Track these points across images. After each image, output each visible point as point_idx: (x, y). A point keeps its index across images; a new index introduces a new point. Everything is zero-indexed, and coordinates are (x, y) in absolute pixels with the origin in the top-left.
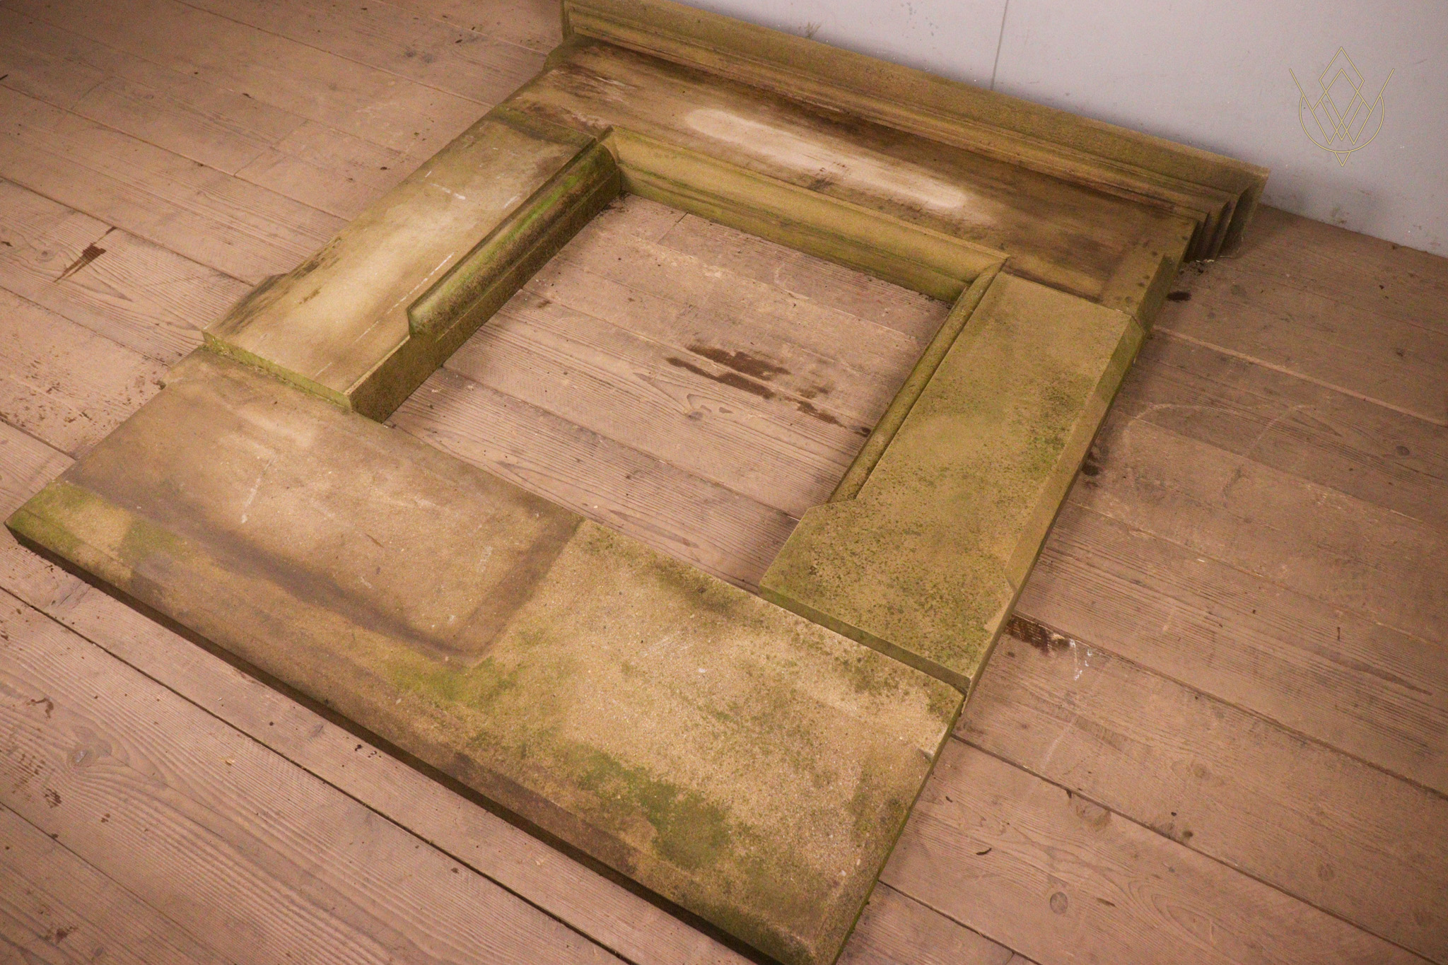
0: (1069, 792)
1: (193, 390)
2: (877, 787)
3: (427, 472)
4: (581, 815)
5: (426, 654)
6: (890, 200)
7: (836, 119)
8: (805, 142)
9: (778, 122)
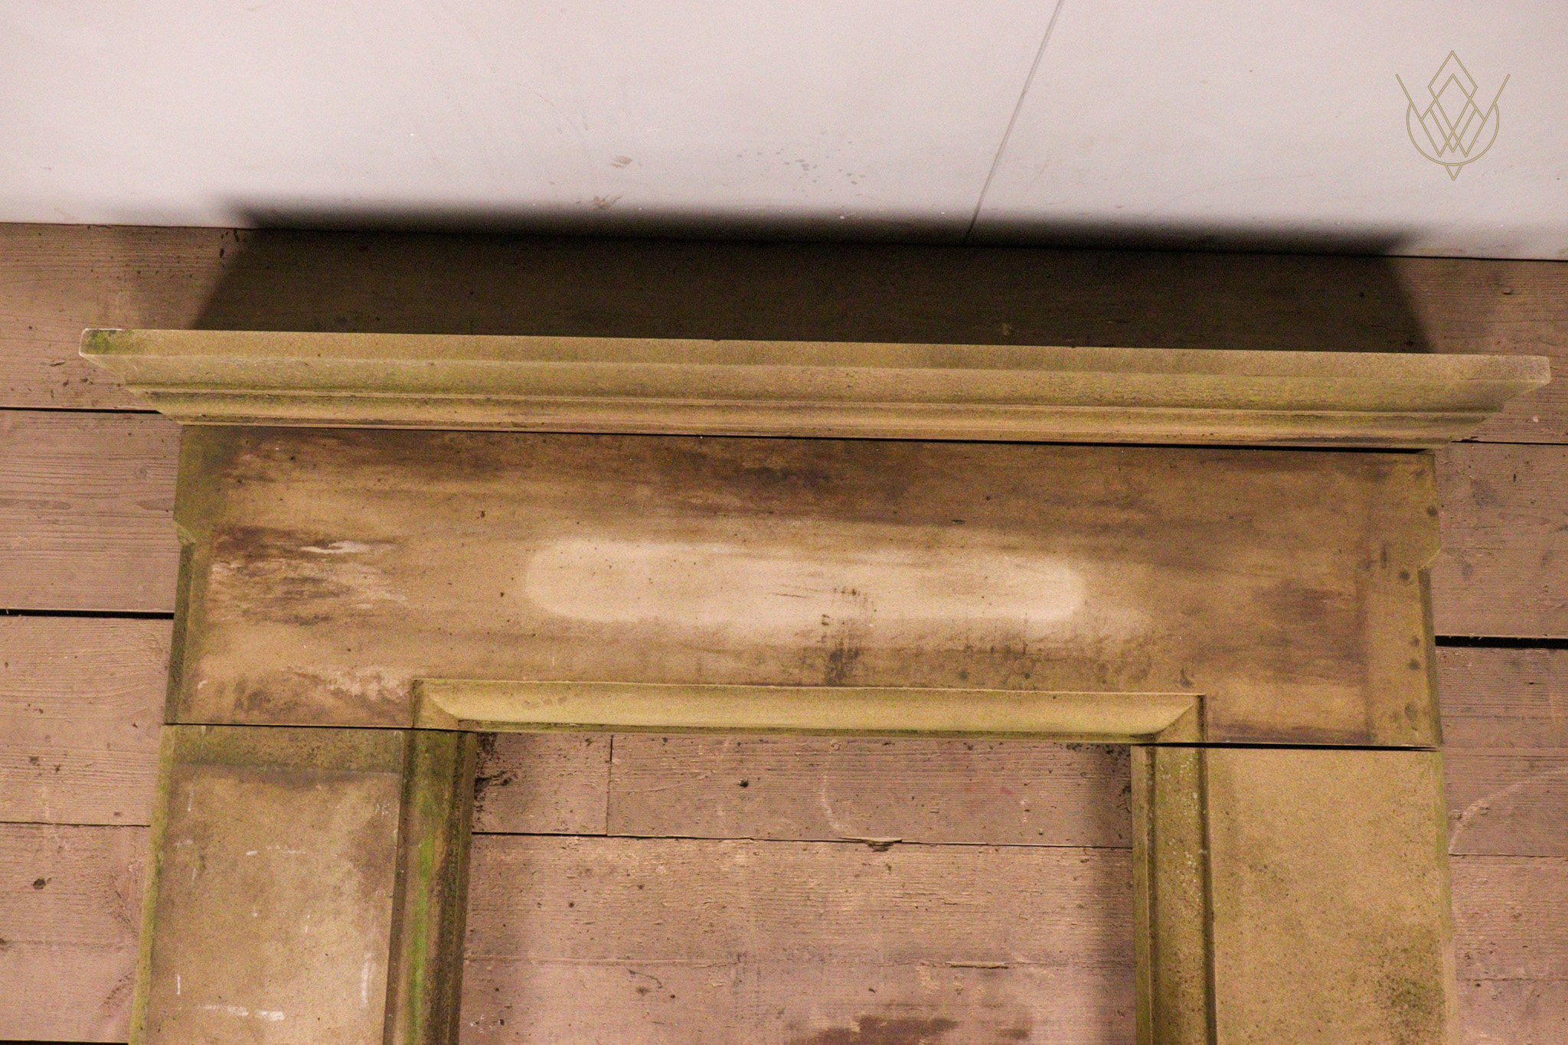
6: (968, 647)
7: (776, 462)
8: (761, 557)
9: (691, 523)
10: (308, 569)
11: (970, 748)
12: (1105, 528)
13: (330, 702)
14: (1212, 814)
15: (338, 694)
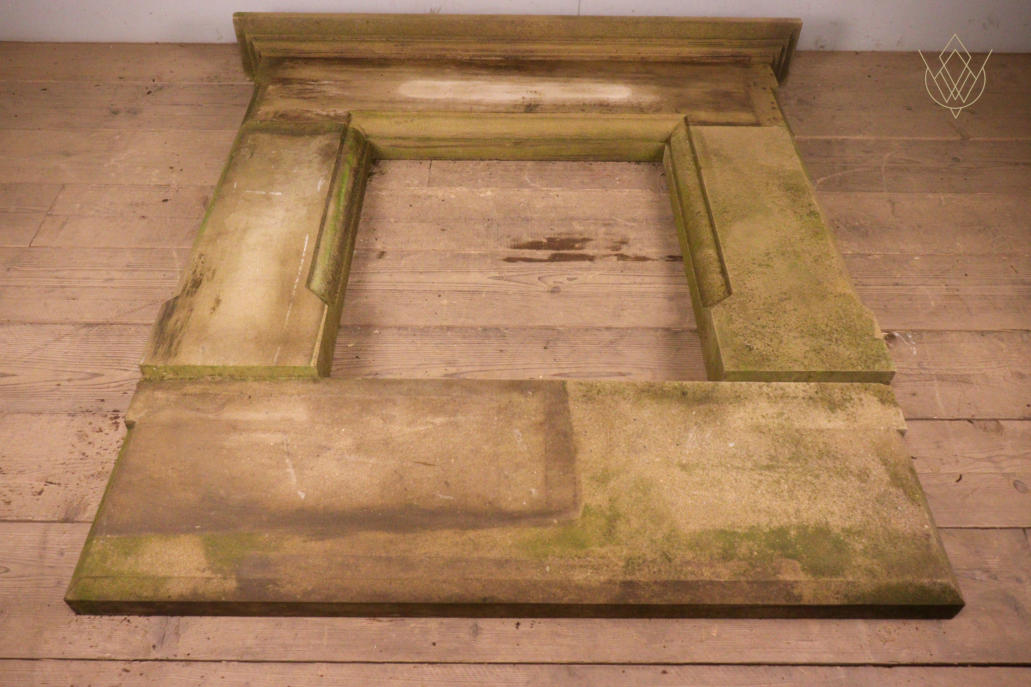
0: (969, 421)
1: (166, 416)
2: (896, 465)
3: (421, 398)
4: (743, 579)
5: (537, 525)
6: (584, 104)
7: (503, 64)
8: (497, 84)
9: (468, 77)
10: (308, 87)
12: (638, 78)
15: (317, 114)
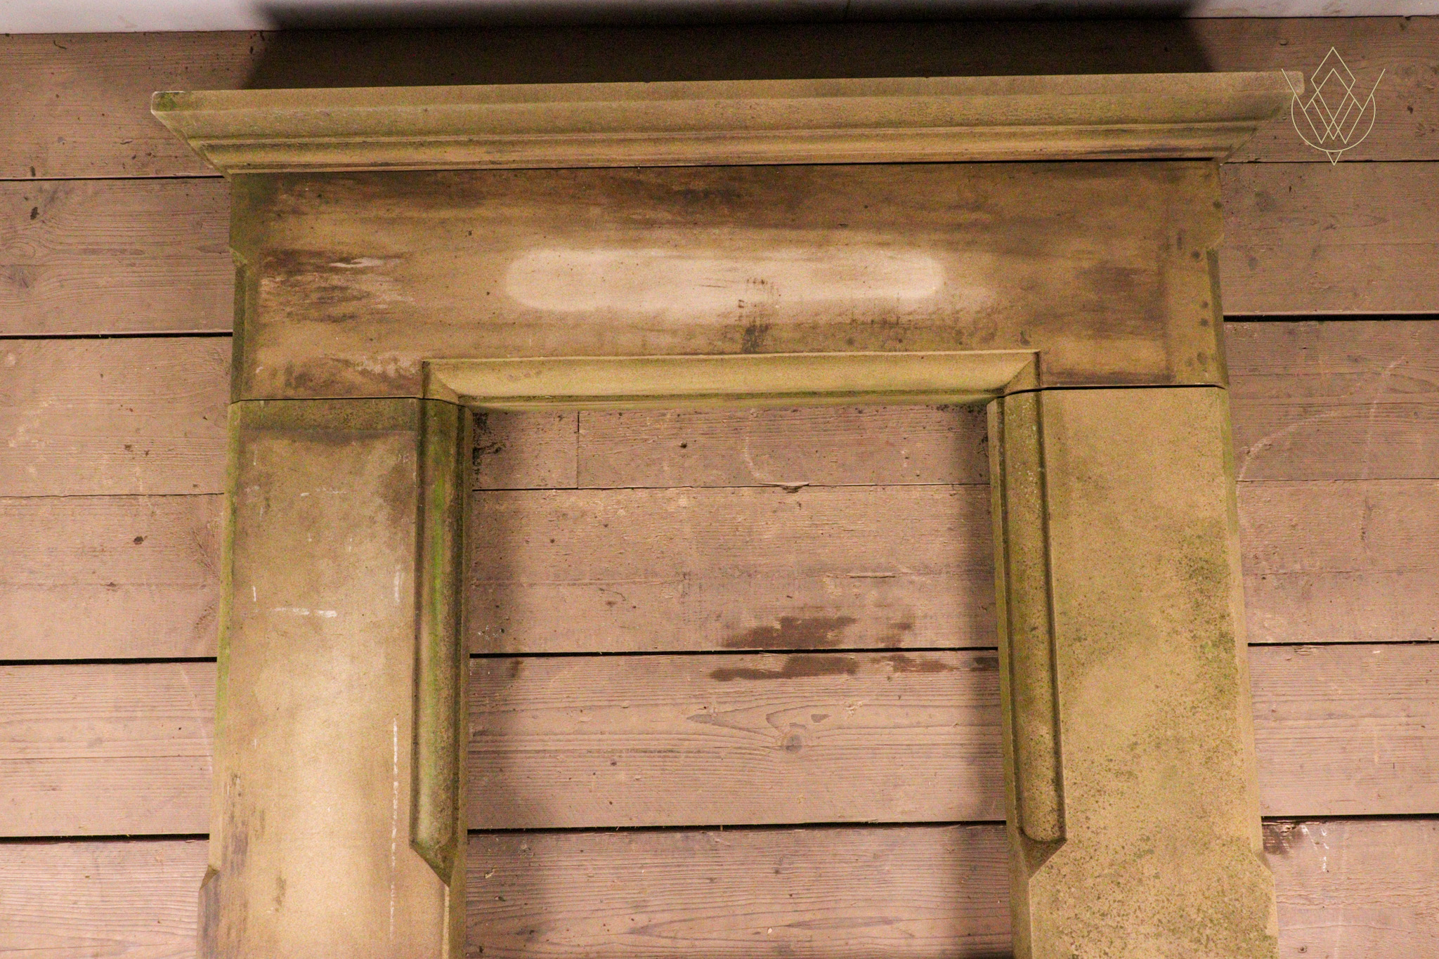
6: (853, 321)
7: (699, 185)
8: (690, 258)
9: (632, 233)
10: (336, 280)
11: (860, 412)
12: (959, 226)
13: (359, 379)
14: (1048, 440)
15: (364, 373)
